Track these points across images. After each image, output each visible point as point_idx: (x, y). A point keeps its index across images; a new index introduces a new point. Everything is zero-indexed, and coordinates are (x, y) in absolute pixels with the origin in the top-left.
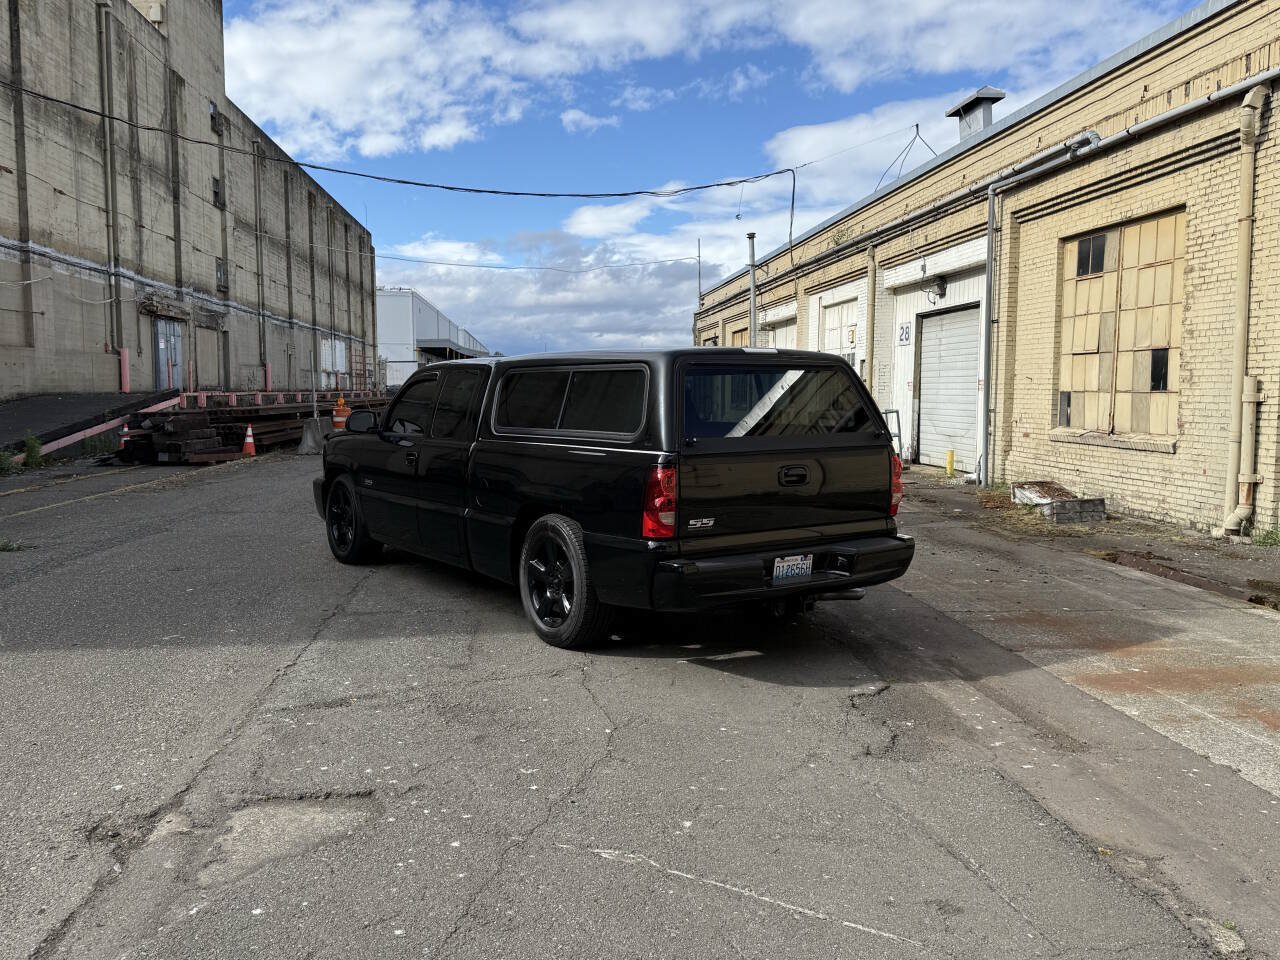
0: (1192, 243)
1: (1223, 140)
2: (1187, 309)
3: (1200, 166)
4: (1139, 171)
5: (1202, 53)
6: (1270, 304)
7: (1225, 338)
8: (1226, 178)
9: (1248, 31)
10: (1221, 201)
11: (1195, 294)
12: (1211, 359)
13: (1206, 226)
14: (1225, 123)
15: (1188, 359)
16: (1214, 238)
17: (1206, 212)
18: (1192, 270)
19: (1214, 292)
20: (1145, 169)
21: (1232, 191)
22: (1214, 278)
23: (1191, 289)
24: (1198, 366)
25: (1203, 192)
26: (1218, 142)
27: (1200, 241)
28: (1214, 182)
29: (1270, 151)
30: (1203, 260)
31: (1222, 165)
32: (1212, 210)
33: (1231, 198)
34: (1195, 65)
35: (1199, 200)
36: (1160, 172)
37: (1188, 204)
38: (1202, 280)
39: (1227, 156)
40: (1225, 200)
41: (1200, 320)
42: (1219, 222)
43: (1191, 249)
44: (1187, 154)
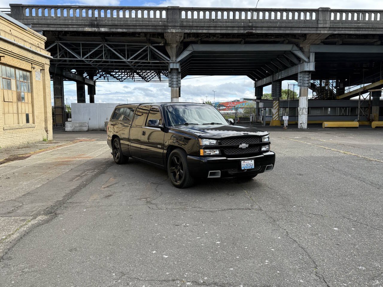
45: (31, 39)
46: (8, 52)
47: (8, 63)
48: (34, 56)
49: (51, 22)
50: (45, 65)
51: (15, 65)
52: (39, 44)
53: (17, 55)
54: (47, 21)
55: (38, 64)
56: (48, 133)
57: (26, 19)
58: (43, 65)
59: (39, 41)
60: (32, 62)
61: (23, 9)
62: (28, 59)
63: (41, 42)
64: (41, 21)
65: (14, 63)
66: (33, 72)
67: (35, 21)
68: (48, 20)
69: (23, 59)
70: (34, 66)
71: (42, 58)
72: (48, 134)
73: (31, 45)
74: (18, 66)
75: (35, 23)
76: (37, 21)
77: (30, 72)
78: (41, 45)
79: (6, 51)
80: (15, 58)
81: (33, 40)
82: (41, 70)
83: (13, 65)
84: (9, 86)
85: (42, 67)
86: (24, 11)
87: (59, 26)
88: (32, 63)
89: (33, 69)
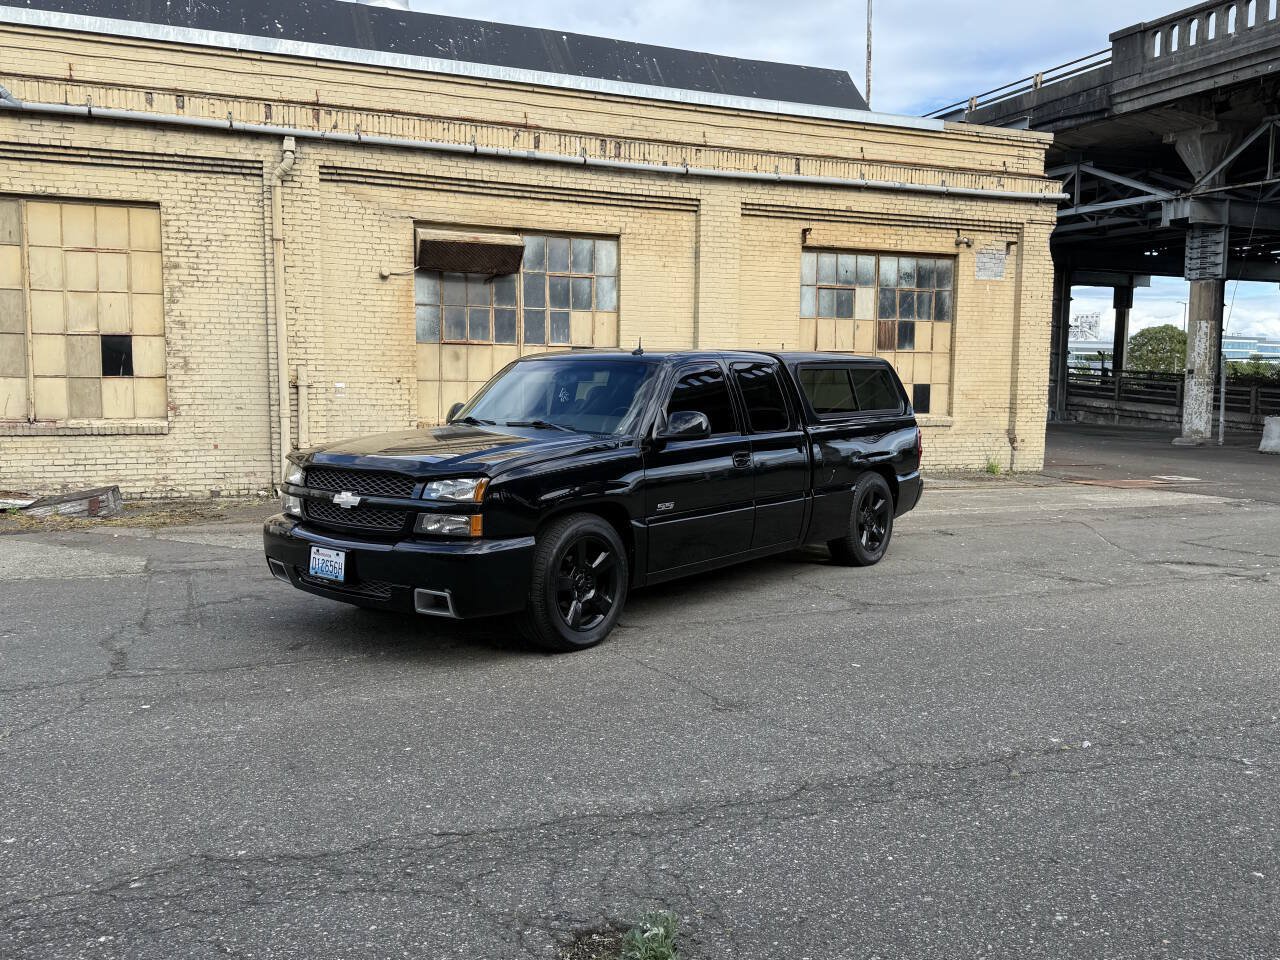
0: (172, 241)
1: (226, 163)
2: (173, 301)
3: (179, 174)
4: (86, 153)
5: (172, 69)
6: (309, 311)
7: (233, 332)
8: (219, 194)
9: (235, 77)
10: (214, 213)
11: (184, 288)
12: (217, 349)
13: (196, 230)
14: (236, 150)
15: (180, 348)
16: (208, 243)
17: (195, 218)
18: (176, 266)
19: (214, 290)
20: (92, 153)
21: (231, 208)
22: (214, 279)
23: (177, 284)
24: (194, 354)
25: (188, 199)
26: (220, 162)
27: (187, 242)
28: (200, 193)
29: (296, 191)
30: (195, 260)
31: (213, 181)
32: (201, 218)
33: (229, 214)
34: (156, 75)
35: (183, 204)
36: (115, 162)
37: (164, 204)
38: (195, 278)
39: (221, 176)
40: (220, 213)
41: (193, 313)
42: (215, 231)
43: (170, 247)
44: (171, 159)
45: (967, 155)
46: (838, 213)
47: (837, 244)
48: (963, 207)
49: (1220, 56)
50: (1026, 225)
51: (871, 246)
52: (1010, 161)
53: (880, 216)
54: (1208, 57)
55: (986, 226)
56: (1014, 449)
57: (1150, 70)
58: (1019, 226)
59: (1015, 151)
60: (957, 225)
61: (1143, 39)
62: (931, 220)
63: (1026, 154)
64: (1191, 62)
65: (869, 240)
66: (961, 255)
67: (1172, 67)
68: (1211, 52)
69: (910, 224)
70: (964, 236)
71: (1012, 206)
72: (1016, 453)
73: (945, 176)
74: (885, 247)
75: (1172, 75)
76: (1180, 65)
77: (954, 257)
78: (1026, 162)
79: (826, 212)
80: (874, 224)
81: (979, 157)
82: (1009, 244)
83: (862, 246)
84: (844, 308)
85: (1017, 233)
86: (1146, 46)
87: (1246, 63)
88: (958, 230)
89: (963, 246)
